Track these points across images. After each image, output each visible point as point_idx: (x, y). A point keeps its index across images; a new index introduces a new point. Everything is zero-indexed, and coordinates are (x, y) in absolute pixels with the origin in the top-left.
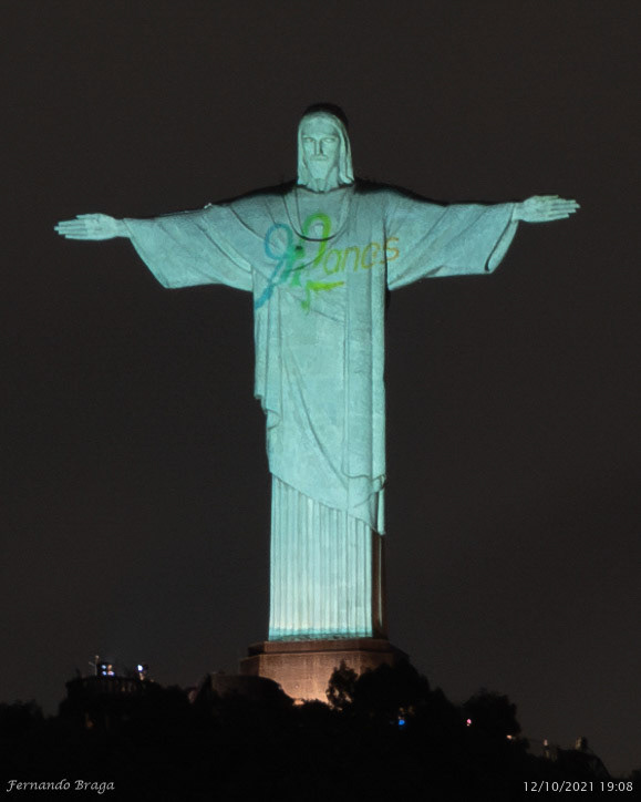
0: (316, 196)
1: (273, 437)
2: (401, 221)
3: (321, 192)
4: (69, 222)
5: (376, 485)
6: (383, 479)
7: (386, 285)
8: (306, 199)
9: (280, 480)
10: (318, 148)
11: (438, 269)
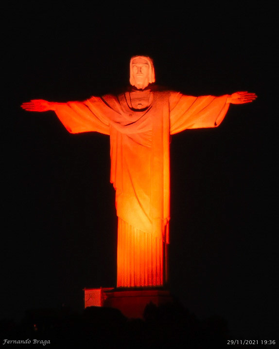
0: (138, 91)
1: (119, 200)
2: (177, 103)
3: (141, 90)
4: (27, 103)
5: (165, 222)
6: (168, 219)
7: (170, 132)
8: (134, 93)
9: (122, 220)
10: (139, 69)
11: (193, 125)
